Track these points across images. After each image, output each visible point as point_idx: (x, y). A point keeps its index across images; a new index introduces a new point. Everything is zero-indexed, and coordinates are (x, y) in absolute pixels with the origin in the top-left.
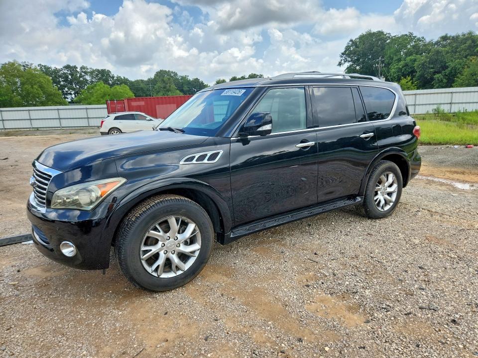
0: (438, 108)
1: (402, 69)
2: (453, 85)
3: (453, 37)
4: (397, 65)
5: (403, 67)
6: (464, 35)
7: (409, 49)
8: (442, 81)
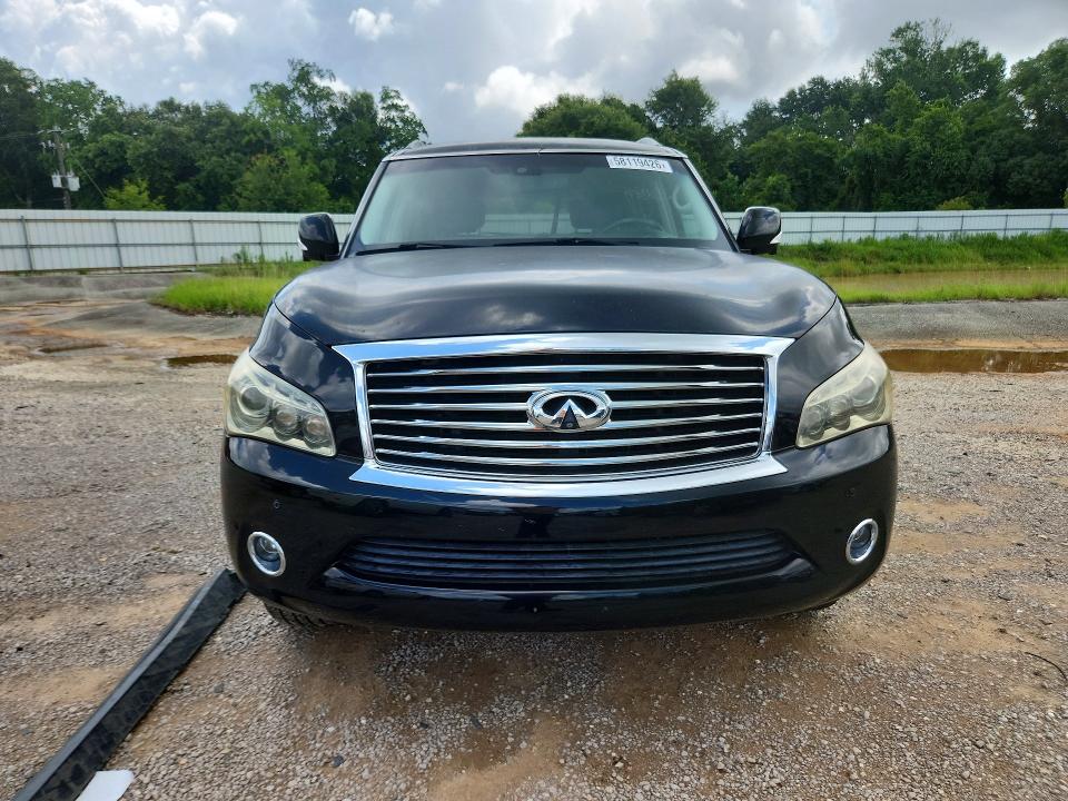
0: (244, 253)
1: (93, 160)
2: (219, 207)
3: (187, 108)
4: (79, 150)
5: (96, 156)
6: (210, 108)
7: (98, 117)
8: (194, 198)
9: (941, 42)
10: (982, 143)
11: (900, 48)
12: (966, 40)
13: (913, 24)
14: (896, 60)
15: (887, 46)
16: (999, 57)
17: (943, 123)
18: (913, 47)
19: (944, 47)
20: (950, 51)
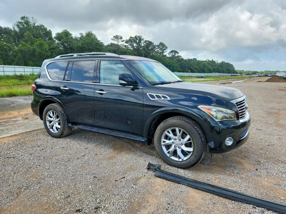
9: (35, 23)
10: (54, 51)
11: (24, 22)
12: (41, 24)
13: (26, 17)
14: (23, 25)
15: (20, 21)
16: (50, 30)
17: (43, 45)
18: (27, 23)
19: (36, 25)
20: (38, 26)
